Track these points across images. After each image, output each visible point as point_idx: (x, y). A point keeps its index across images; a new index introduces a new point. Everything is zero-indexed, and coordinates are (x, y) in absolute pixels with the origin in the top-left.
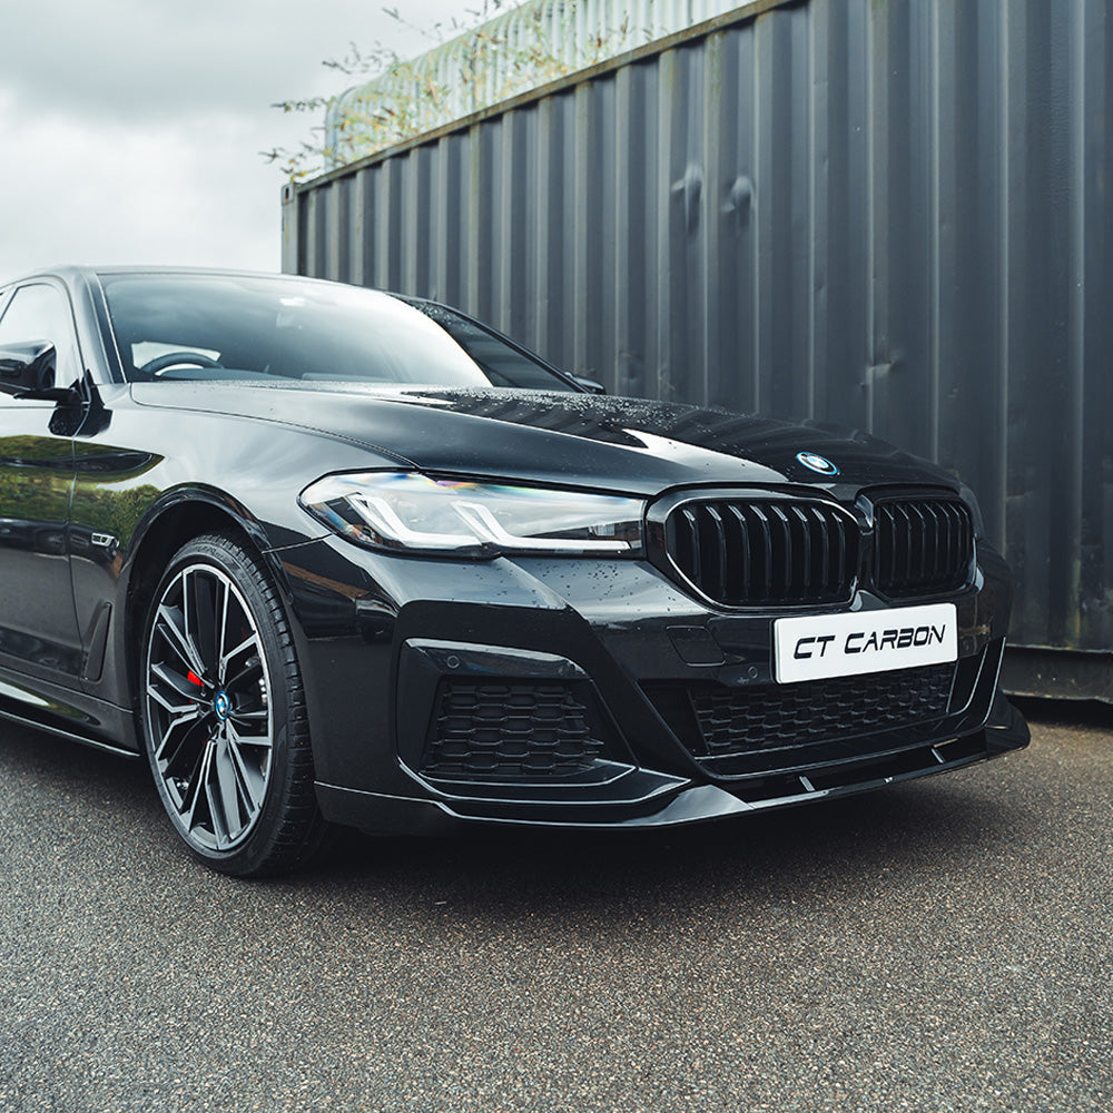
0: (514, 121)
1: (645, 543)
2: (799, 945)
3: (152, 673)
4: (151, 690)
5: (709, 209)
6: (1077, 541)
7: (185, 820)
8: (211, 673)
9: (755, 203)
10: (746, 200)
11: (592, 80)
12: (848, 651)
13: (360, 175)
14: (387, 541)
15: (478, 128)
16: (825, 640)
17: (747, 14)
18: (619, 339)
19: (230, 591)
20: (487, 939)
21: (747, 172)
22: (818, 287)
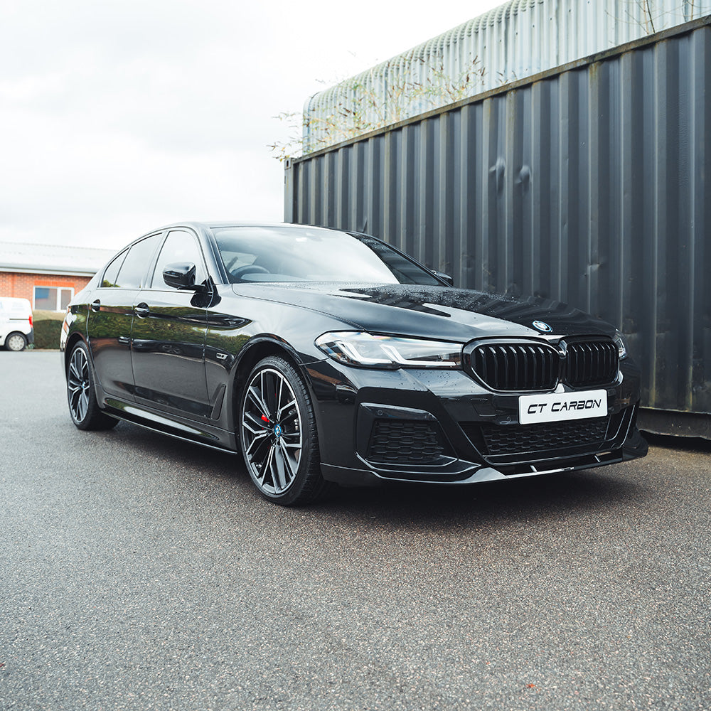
0: (408, 131)
1: (462, 362)
2: (527, 537)
3: (245, 416)
4: (244, 424)
5: (508, 181)
6: (691, 357)
7: (260, 481)
8: (274, 416)
9: (532, 179)
10: (527, 177)
11: (448, 112)
12: (553, 410)
13: (327, 156)
14: (352, 361)
15: (389, 134)
16: (542, 405)
17: (528, 82)
18: (462, 247)
19: (284, 381)
20: (393, 531)
21: (528, 163)
22: (563, 224)
